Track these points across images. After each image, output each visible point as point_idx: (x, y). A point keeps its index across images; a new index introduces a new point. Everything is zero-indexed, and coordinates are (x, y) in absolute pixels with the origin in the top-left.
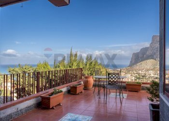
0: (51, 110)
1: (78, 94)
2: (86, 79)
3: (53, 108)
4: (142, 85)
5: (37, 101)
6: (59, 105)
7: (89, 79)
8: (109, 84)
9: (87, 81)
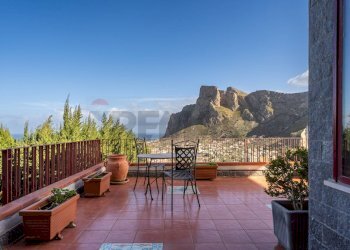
0: (55, 244)
1: (103, 195)
2: (115, 163)
3: (57, 238)
4: (220, 168)
5: (7, 226)
6: (70, 226)
7: (120, 163)
8: (177, 168)
9: (117, 167)
